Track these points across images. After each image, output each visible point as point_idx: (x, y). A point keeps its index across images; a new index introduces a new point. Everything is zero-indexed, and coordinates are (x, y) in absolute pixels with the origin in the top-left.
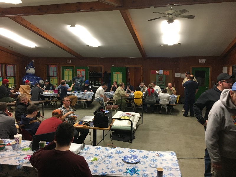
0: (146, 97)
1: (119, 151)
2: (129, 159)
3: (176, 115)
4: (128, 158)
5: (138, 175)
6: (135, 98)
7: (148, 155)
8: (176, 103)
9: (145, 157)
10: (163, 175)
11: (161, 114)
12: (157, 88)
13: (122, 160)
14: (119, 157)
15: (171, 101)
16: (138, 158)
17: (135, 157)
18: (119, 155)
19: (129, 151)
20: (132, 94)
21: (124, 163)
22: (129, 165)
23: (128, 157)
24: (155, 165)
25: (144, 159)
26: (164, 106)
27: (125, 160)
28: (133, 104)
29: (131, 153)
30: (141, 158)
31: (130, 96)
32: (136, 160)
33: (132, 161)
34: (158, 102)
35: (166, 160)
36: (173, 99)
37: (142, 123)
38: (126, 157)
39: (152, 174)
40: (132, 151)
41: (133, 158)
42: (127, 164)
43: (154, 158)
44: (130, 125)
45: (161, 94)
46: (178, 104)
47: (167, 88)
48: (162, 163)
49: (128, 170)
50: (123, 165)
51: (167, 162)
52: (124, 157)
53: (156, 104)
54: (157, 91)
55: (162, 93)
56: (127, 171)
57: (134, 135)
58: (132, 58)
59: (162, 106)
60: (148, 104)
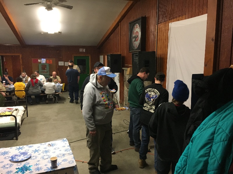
0: (30, 88)
1: (5, 152)
2: (18, 157)
3: (63, 103)
4: (16, 157)
5: (30, 171)
6: (16, 90)
7: (39, 148)
8: (62, 91)
9: (36, 151)
10: (58, 163)
11: (47, 103)
12: (41, 78)
13: (10, 160)
14: (5, 158)
15: (57, 89)
16: (28, 154)
17: (24, 154)
18: (5, 156)
19: (17, 149)
20: (12, 86)
21: (12, 163)
22: (19, 164)
23: (16, 155)
24: (48, 156)
25: (35, 153)
26: (50, 96)
27: (13, 160)
28: (14, 97)
29: (19, 151)
30: (32, 153)
31: (10, 89)
32: (27, 156)
33: (22, 159)
34: (43, 92)
35: (58, 148)
36: (59, 87)
37: (27, 116)
38: (14, 156)
39: (46, 165)
40: (20, 148)
41: (22, 155)
42: (16, 164)
43: (46, 149)
44: (13, 120)
45: (46, 84)
46: (64, 92)
47: (52, 77)
48: (54, 152)
49: (19, 169)
50: (11, 166)
51: (59, 149)
52: (12, 157)
53: (42, 95)
54: (41, 81)
55: (47, 82)
56: (17, 170)
57: (20, 131)
58: (7, 45)
59: (48, 96)
60: (32, 95)
